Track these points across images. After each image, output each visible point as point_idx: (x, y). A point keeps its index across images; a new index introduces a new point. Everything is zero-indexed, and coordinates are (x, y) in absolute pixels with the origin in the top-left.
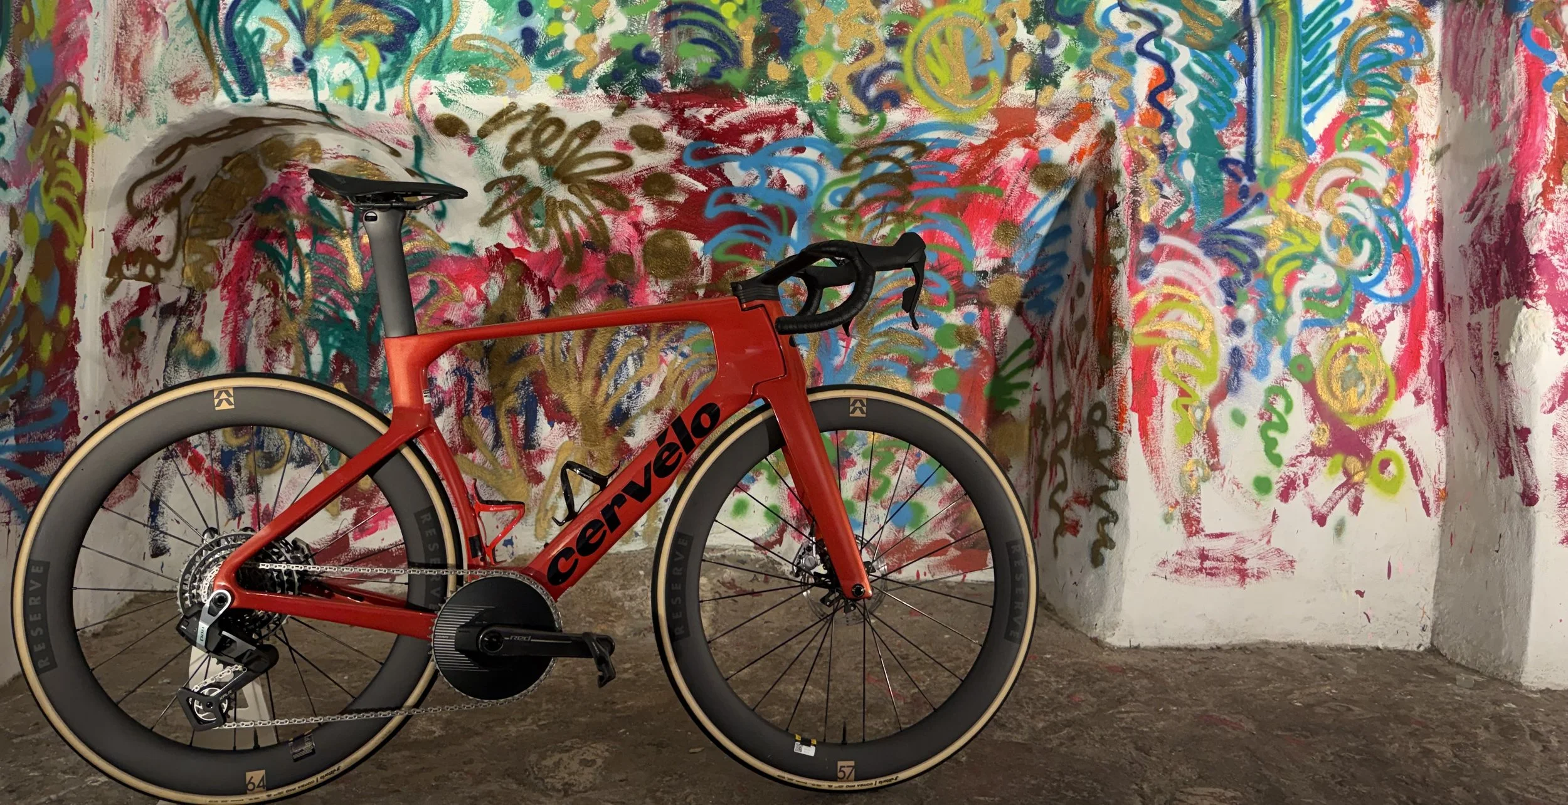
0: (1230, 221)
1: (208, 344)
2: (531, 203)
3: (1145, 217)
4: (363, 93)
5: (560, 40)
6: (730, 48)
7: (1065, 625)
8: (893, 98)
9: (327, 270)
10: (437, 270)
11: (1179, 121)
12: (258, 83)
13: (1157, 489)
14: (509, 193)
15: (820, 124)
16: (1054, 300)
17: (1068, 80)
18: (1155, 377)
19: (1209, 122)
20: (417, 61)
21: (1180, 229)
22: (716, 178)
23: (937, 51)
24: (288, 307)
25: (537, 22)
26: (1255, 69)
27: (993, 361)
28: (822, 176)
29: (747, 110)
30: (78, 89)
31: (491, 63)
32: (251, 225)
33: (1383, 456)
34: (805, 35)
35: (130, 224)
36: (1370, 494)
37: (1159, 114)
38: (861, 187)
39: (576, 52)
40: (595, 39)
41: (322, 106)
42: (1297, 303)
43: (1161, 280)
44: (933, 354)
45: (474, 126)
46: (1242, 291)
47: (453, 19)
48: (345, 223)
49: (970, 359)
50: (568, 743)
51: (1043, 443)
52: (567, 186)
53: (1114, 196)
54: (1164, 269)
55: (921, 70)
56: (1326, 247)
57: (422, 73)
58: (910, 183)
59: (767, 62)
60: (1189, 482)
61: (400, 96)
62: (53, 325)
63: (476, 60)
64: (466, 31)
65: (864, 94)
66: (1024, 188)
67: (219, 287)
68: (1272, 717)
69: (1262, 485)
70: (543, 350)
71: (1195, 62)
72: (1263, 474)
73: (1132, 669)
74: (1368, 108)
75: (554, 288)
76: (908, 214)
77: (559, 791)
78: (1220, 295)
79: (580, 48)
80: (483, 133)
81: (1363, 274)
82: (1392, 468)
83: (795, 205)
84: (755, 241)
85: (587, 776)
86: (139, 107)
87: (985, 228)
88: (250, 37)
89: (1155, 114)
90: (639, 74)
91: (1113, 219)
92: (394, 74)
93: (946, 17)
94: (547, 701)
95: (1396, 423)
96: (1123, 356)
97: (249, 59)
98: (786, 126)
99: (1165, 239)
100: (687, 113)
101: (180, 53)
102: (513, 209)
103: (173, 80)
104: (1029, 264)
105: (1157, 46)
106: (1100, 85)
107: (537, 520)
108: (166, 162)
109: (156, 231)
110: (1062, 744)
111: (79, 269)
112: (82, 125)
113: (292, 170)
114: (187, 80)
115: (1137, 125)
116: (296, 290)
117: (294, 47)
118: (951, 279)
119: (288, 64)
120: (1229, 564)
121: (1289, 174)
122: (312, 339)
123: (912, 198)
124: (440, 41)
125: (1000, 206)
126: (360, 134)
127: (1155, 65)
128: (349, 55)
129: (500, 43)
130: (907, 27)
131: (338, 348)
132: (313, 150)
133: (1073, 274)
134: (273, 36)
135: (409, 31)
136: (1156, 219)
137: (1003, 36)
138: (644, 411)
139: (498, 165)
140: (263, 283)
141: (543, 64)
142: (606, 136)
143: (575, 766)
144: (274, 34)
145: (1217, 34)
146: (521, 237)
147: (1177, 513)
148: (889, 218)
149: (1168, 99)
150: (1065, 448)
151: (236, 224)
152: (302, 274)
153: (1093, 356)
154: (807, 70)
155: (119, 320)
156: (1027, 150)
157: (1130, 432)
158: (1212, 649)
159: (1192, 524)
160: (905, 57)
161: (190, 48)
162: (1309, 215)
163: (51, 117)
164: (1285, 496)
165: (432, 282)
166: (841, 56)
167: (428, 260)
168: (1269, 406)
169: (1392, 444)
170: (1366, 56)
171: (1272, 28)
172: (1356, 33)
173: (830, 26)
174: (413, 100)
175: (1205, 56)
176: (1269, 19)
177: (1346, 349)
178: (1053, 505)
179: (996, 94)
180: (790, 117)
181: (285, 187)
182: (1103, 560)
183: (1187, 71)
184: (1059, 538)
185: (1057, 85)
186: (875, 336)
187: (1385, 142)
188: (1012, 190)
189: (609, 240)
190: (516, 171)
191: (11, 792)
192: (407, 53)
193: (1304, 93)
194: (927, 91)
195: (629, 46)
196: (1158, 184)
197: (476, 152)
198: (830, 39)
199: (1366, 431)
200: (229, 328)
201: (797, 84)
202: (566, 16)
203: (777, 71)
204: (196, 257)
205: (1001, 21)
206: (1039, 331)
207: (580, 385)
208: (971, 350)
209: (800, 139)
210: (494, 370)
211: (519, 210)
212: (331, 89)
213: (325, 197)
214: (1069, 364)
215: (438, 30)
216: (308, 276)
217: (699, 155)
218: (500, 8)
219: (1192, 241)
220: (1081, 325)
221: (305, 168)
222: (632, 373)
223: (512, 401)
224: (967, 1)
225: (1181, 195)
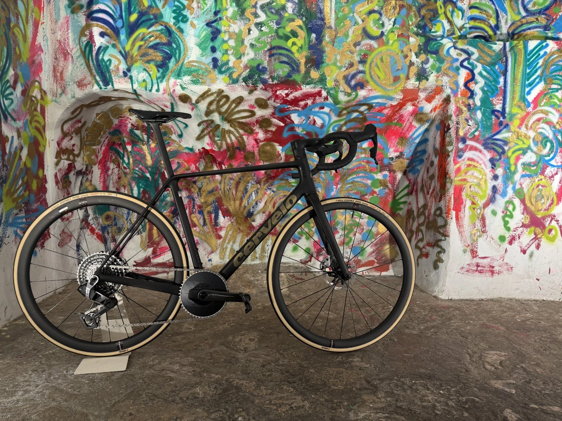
0: (495, 135)
1: (94, 186)
2: (215, 131)
3: (461, 133)
4: (151, 85)
5: (227, 63)
6: (295, 65)
7: (422, 291)
8: (361, 85)
9: (138, 157)
10: (180, 158)
11: (476, 94)
12: (109, 81)
13: (461, 240)
14: (207, 127)
15: (331, 97)
16: (420, 168)
17: (432, 78)
18: (463, 197)
19: (488, 95)
20: (172, 72)
21: (475, 138)
22: (288, 120)
23: (379, 65)
24: (124, 172)
25: (218, 55)
26: (508, 73)
27: (393, 193)
28: (330, 119)
29: (302, 91)
30: (40, 83)
31: (200, 72)
32: (109, 140)
33: (550, 227)
34: (326, 59)
35: (63, 138)
36: (544, 242)
37: (468, 92)
38: (345, 124)
39: (233, 67)
40: (241, 62)
41: (135, 91)
42: (520, 168)
43: (467, 159)
44: (369, 191)
45: (194, 99)
46: (497, 163)
47: (185, 54)
48: (144, 139)
49: (384, 192)
50: (243, 332)
51: (413, 224)
52: (229, 124)
53: (449, 125)
54: (468, 154)
55: (373, 73)
56: (532, 145)
57: (173, 77)
58: (365, 122)
59: (310, 70)
60: (474, 237)
61: (165, 86)
62: (37, 177)
63: (194, 71)
64: (190, 59)
65: (350, 84)
66: (411, 123)
67: (97, 164)
68: (510, 325)
69: (502, 239)
70: (220, 189)
71: (484, 70)
72: (502, 235)
73: (451, 307)
74: (552, 89)
75: (224, 165)
77: (242, 350)
78: (489, 165)
79: (235, 66)
80: (197, 102)
81: (546, 156)
82: (553, 232)
83: (319, 131)
85: (252, 345)
86: (64, 92)
87: (394, 140)
88: (106, 63)
89: (466, 91)
90: (259, 76)
91: (448, 134)
92: (163, 77)
93: (383, 51)
94: (232, 317)
95: (556, 215)
96: (450, 189)
97: (106, 72)
98: (317, 98)
99: (469, 142)
100: (278, 93)
101: (78, 69)
102: (209, 133)
103: (76, 80)
104: (410, 154)
105: (469, 63)
106: (445, 80)
107: (220, 252)
108: (75, 114)
109: (73, 142)
110: (432, 335)
111: (45, 155)
112: (42, 98)
113: (123, 119)
114: (82, 80)
115: (459, 96)
116: (127, 165)
117: (123, 67)
119: (121, 74)
120: (487, 269)
121: (519, 116)
122: (133, 184)
124: (180, 63)
125: (400, 131)
126: (149, 102)
127: (468, 71)
128: (145, 70)
129: (204, 64)
130: (367, 55)
131: (143, 188)
133: (429, 158)
134: (114, 62)
135: (168, 59)
136: (465, 134)
137: (406, 59)
138: (259, 213)
139: (203, 115)
140: (114, 163)
141: (221, 72)
142: (246, 103)
143: (247, 341)
145: (493, 59)
146: (212, 145)
147: (468, 249)
149: (472, 86)
150: (423, 225)
151: (102, 140)
152: (129, 159)
153: (437, 189)
154: (326, 74)
155: (61, 176)
156: (414, 107)
157: (452, 218)
158: (480, 300)
159: (474, 253)
160: (366, 68)
161: (82, 67)
162: (526, 132)
163: (30, 94)
164: (510, 243)
165: (178, 163)
166: (340, 68)
167: (177, 154)
168: (506, 208)
169: (554, 223)
170: (553, 67)
171: (515, 56)
172: (549, 58)
173: (336, 55)
174: (170, 87)
175: (488, 67)
176: (514, 52)
177: (538, 186)
179: (403, 83)
180: (319, 94)
181: (120, 126)
182: (438, 267)
183: (480, 74)
184: (420, 260)
185: (427, 80)
186: (347, 184)
187: (558, 103)
188: (406, 124)
189: (245, 146)
190: (210, 118)
191: (35, 350)
192: (167, 69)
193: (527, 83)
194: (375, 82)
195: (255, 64)
196: (467, 120)
197: (195, 109)
198: (336, 60)
199: (544, 218)
200: (102, 180)
201: (322, 80)
202: (230, 52)
203: (315, 74)
204: (88, 153)
205: (405, 53)
206: (412, 181)
207: (235, 202)
208: (385, 189)
209: (323, 103)
210: (202, 197)
211: (211, 134)
212: (138, 84)
213: (136, 129)
214: (426, 193)
215: (179, 59)
216: (131, 160)
217: (282, 110)
218: (204, 49)
219: (479, 143)
220: (432, 177)
221: (128, 118)
222: (254, 198)
223: (209, 208)
224: (392, 45)
225: (476, 124)
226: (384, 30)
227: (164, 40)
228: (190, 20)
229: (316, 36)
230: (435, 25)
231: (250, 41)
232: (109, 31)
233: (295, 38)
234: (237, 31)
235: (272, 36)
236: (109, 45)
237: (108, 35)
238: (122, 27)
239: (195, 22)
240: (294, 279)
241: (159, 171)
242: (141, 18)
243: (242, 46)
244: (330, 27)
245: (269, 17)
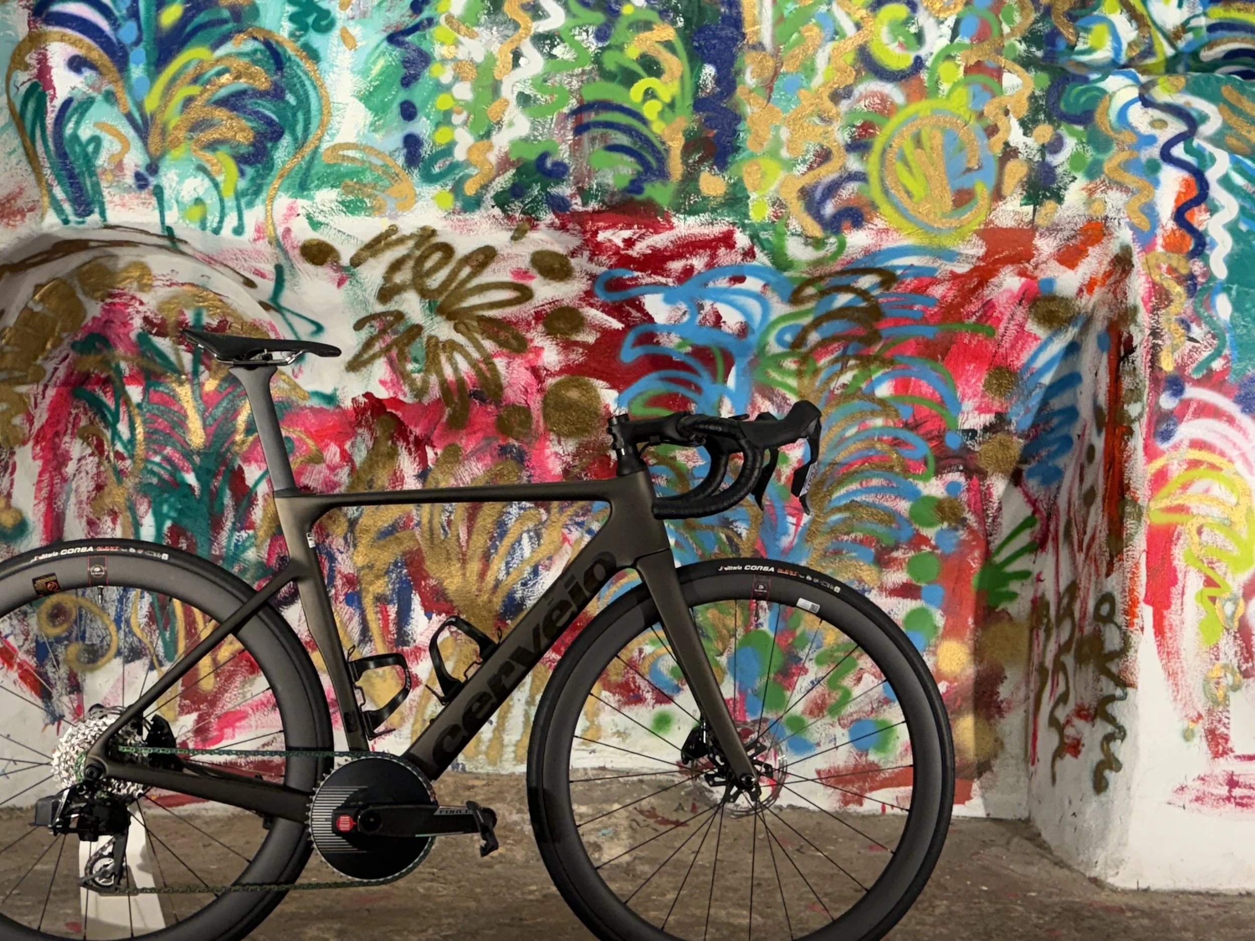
1: (19, 512)
2: (408, 344)
3: (1167, 364)
4: (218, 214)
5: (448, 150)
6: (654, 156)
7: (1060, 863)
8: (855, 216)
9: (162, 423)
10: (293, 424)
11: (1213, 245)
12: (94, 201)
13: (1175, 699)
14: (383, 332)
15: (763, 249)
16: (1061, 466)
17: (1075, 194)
18: (1175, 563)
19: (1251, 246)
20: (281, 176)
21: (1211, 380)
22: (634, 313)
23: (910, 157)
24: (115, 468)
25: (422, 126)
27: (983, 543)
28: (766, 309)
29: (674, 232)
31: (368, 178)
32: (69, 366)
34: (746, 137)
37: (1188, 237)
38: (816, 324)
39: (467, 164)
40: (491, 147)
41: (169, 229)
43: (1186, 443)
44: (906, 534)
45: (346, 254)
47: (323, 125)
48: (182, 366)
49: (954, 541)
51: (1045, 646)
52: (452, 323)
53: (1130, 338)
54: (1190, 429)
55: (889, 182)
57: (287, 190)
58: (877, 320)
59: (699, 172)
60: (1215, 691)
61: (262, 218)
63: (351, 174)
64: (339, 139)
65: (818, 211)
66: (1021, 326)
67: (30, 444)
70: (418, 524)
71: (1236, 170)
73: (1133, 909)
75: (433, 447)
76: (876, 358)
79: (474, 158)
80: (357, 262)
83: (733, 346)
84: (682, 391)
87: (973, 376)
88: (84, 147)
89: (1182, 236)
90: (543, 189)
91: (1127, 367)
92: (257, 190)
93: (921, 114)
96: (1137, 537)
97: (83, 173)
98: (722, 251)
99: (1191, 392)
100: (601, 236)
102: (386, 350)
104: (1028, 422)
105: (1188, 150)
106: (1114, 199)
107: (413, 732)
113: (117, 300)
114: (11, 198)
115: (1160, 249)
116: (125, 447)
117: (135, 159)
118: (930, 440)
119: (129, 180)
122: (143, 507)
123: (880, 338)
124: (308, 150)
125: (992, 348)
126: (210, 260)
127: (1184, 174)
128: (201, 169)
129: (378, 153)
130: (873, 127)
131: (173, 519)
132: (142, 276)
133: (1083, 434)
134: (110, 146)
135: (271, 139)
136: (1181, 367)
137: (993, 139)
139: (372, 300)
140: (85, 439)
141: (429, 178)
142: (502, 264)
144: (112, 143)
146: (395, 384)
147: (1200, 729)
148: (852, 362)
149: (1200, 218)
150: (1068, 650)
151: (50, 366)
152: (132, 428)
153: (1102, 536)
154: (748, 182)
156: (1023, 280)
157: (1142, 629)
158: (1241, 895)
159: (1218, 743)
160: (871, 165)
161: (14, 159)
166: (790, 165)
167: (285, 411)
173: (777, 128)
174: (276, 222)
175: (1249, 162)
178: (1053, 721)
179: (984, 211)
180: (727, 240)
181: (108, 322)
182: (1106, 786)
183: (1225, 182)
184: (1059, 763)
185: (1060, 200)
186: (833, 511)
188: (1006, 329)
189: (500, 387)
190: (392, 306)
192: (269, 166)
194: (897, 207)
195: (532, 155)
196: (1185, 324)
197: (348, 283)
198: (778, 142)
200: (44, 493)
201: (735, 200)
202: (457, 119)
203: (712, 184)
205: (990, 120)
206: (1043, 506)
207: (463, 567)
208: (956, 529)
209: (740, 266)
210: (360, 548)
211: (394, 352)
212: (180, 209)
213: (158, 334)
214: (1076, 547)
215: (305, 138)
216: (140, 430)
217: (614, 285)
218: (379, 110)
219: (1226, 394)
220: (1088, 498)
221: (133, 298)
222: (527, 552)
223: (381, 586)
224: (948, 96)
225: (1214, 337)
226: (923, 52)
227: (263, 82)
228: (339, 25)
229: (718, 70)
230: (1087, 30)
231: (519, 88)
232: (97, 54)
233: (653, 79)
234: (479, 58)
235: (583, 72)
236: (94, 94)
237: (92, 66)
238: (137, 42)
239: (355, 30)
240: (651, 821)
241: (226, 465)
242: (194, 16)
243: (493, 100)
244: (759, 46)
245: (574, 16)
